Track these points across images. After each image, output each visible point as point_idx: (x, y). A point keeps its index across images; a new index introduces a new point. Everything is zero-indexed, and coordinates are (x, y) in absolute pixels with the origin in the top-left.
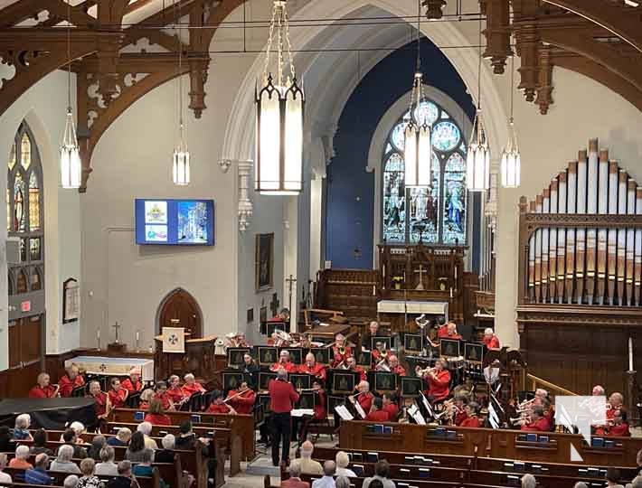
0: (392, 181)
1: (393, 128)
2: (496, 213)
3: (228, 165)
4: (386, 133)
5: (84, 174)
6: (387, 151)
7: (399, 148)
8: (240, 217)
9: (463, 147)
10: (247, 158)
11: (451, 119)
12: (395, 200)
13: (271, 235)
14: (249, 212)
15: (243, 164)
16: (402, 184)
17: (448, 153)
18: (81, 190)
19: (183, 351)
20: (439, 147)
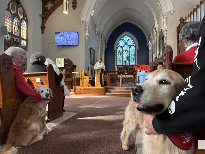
0: (119, 52)
2: (167, 29)
3: (83, 22)
4: (118, 42)
5: (43, 28)
6: (118, 46)
7: (120, 45)
8: (86, 37)
9: (134, 45)
10: (88, 20)
11: (132, 39)
12: (120, 56)
13: (94, 51)
14: (88, 36)
15: (87, 22)
16: (121, 53)
17: (131, 46)
18: (43, 33)
19: (63, 66)
20: (129, 45)
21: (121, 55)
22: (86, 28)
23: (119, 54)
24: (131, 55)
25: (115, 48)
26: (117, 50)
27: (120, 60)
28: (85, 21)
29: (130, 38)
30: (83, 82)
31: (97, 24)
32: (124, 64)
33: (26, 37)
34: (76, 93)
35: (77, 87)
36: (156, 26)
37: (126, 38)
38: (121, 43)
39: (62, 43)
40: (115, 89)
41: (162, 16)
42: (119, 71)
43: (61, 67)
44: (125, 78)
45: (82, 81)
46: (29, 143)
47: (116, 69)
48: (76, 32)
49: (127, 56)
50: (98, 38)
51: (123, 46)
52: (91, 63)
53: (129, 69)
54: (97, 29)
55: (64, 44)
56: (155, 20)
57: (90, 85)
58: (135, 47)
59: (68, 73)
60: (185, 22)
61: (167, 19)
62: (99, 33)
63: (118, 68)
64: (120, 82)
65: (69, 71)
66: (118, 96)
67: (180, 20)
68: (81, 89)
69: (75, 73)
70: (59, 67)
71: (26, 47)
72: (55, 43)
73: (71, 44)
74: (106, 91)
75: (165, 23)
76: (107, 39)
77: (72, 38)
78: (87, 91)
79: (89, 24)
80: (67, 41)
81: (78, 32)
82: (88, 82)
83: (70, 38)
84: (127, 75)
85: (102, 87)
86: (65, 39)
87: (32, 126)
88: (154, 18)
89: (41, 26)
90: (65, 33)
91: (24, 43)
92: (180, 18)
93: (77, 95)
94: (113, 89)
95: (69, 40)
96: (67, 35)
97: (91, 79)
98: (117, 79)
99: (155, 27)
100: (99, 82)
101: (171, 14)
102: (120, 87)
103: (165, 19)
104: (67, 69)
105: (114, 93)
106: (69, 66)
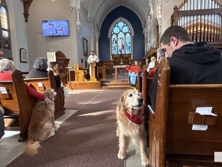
0: (114, 40)
1: (113, 28)
2: (161, 18)
3: (72, 9)
4: (112, 29)
5: (26, 15)
6: (112, 33)
7: (115, 32)
8: (77, 26)
9: (129, 32)
10: (78, 6)
11: (127, 25)
12: (114, 45)
13: (87, 41)
14: (80, 25)
15: (77, 9)
16: (116, 41)
17: (126, 33)
18: (26, 21)
19: (56, 61)
20: (124, 32)
21: (116, 43)
22: (77, 16)
23: (114, 42)
24: (127, 43)
25: (109, 36)
26: (112, 38)
27: (115, 49)
28: (75, 8)
29: (125, 24)
30: (77, 77)
31: (88, 10)
32: (119, 53)
33: (7, 27)
34: (72, 88)
35: (72, 82)
36: (152, 12)
37: (121, 24)
38: (116, 30)
39: (50, 34)
40: (111, 82)
41: (157, 3)
42: (114, 61)
43: (53, 62)
44: (121, 68)
45: (77, 75)
46: (45, 138)
47: (111, 59)
48: (66, 20)
49: (122, 45)
50: (91, 26)
51: (118, 33)
52: (84, 55)
53: (124, 59)
54: (89, 16)
55: (53, 34)
56: (151, 5)
57: (85, 79)
58: (130, 34)
59: (61, 67)
60: (179, 10)
61: (162, 6)
62: (91, 20)
63: (113, 58)
64: (115, 73)
65: (62, 66)
66: (114, 89)
67: (174, 9)
68: (76, 84)
69: (69, 67)
70: (51, 61)
71: (9, 39)
72: (43, 33)
73: (62, 34)
74: (102, 85)
75: (160, 11)
76: (100, 26)
77: (62, 28)
78: (82, 86)
79: (80, 11)
80: (56, 31)
81: (68, 21)
82: (83, 76)
83: (60, 27)
84: (123, 65)
85: (97, 81)
86: (54, 29)
87: (45, 125)
88: (149, 4)
89: (24, 13)
90: (54, 22)
91: (6, 34)
92: (174, 7)
93: (72, 90)
94: (109, 82)
95: (59, 30)
96: (55, 24)
97: (86, 73)
98: (112, 70)
99: (150, 14)
100: (94, 76)
101: (166, 2)
102: (115, 80)
103: (160, 6)
104: (59, 63)
105: (110, 87)
106: (62, 60)
